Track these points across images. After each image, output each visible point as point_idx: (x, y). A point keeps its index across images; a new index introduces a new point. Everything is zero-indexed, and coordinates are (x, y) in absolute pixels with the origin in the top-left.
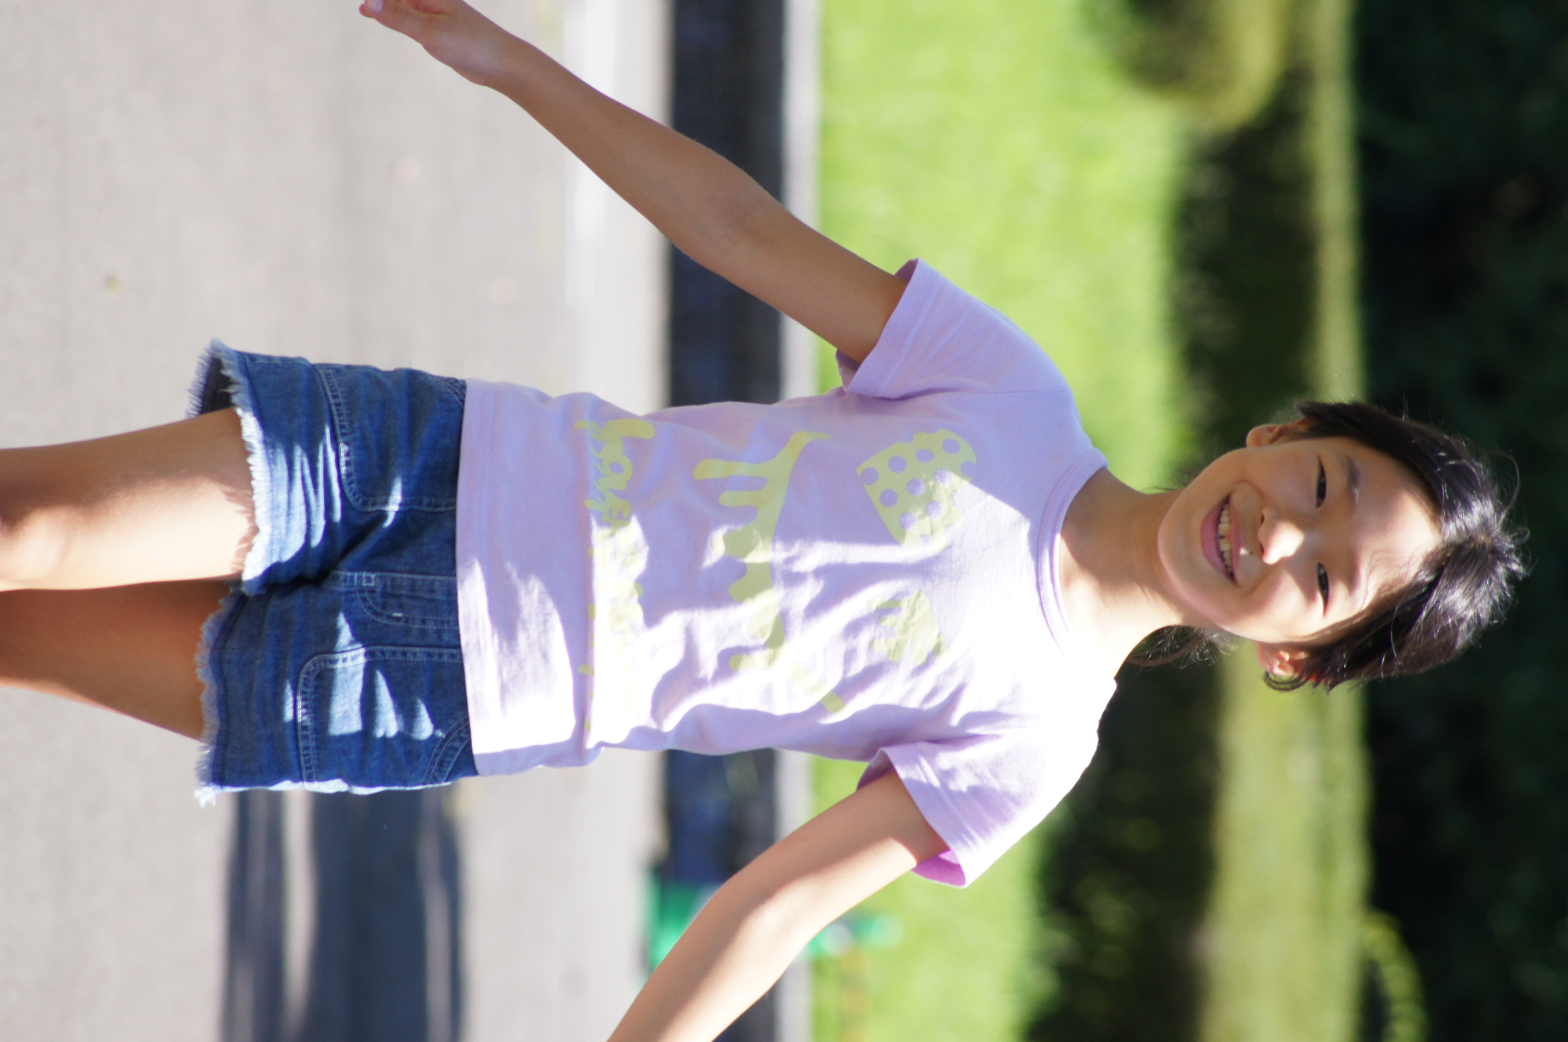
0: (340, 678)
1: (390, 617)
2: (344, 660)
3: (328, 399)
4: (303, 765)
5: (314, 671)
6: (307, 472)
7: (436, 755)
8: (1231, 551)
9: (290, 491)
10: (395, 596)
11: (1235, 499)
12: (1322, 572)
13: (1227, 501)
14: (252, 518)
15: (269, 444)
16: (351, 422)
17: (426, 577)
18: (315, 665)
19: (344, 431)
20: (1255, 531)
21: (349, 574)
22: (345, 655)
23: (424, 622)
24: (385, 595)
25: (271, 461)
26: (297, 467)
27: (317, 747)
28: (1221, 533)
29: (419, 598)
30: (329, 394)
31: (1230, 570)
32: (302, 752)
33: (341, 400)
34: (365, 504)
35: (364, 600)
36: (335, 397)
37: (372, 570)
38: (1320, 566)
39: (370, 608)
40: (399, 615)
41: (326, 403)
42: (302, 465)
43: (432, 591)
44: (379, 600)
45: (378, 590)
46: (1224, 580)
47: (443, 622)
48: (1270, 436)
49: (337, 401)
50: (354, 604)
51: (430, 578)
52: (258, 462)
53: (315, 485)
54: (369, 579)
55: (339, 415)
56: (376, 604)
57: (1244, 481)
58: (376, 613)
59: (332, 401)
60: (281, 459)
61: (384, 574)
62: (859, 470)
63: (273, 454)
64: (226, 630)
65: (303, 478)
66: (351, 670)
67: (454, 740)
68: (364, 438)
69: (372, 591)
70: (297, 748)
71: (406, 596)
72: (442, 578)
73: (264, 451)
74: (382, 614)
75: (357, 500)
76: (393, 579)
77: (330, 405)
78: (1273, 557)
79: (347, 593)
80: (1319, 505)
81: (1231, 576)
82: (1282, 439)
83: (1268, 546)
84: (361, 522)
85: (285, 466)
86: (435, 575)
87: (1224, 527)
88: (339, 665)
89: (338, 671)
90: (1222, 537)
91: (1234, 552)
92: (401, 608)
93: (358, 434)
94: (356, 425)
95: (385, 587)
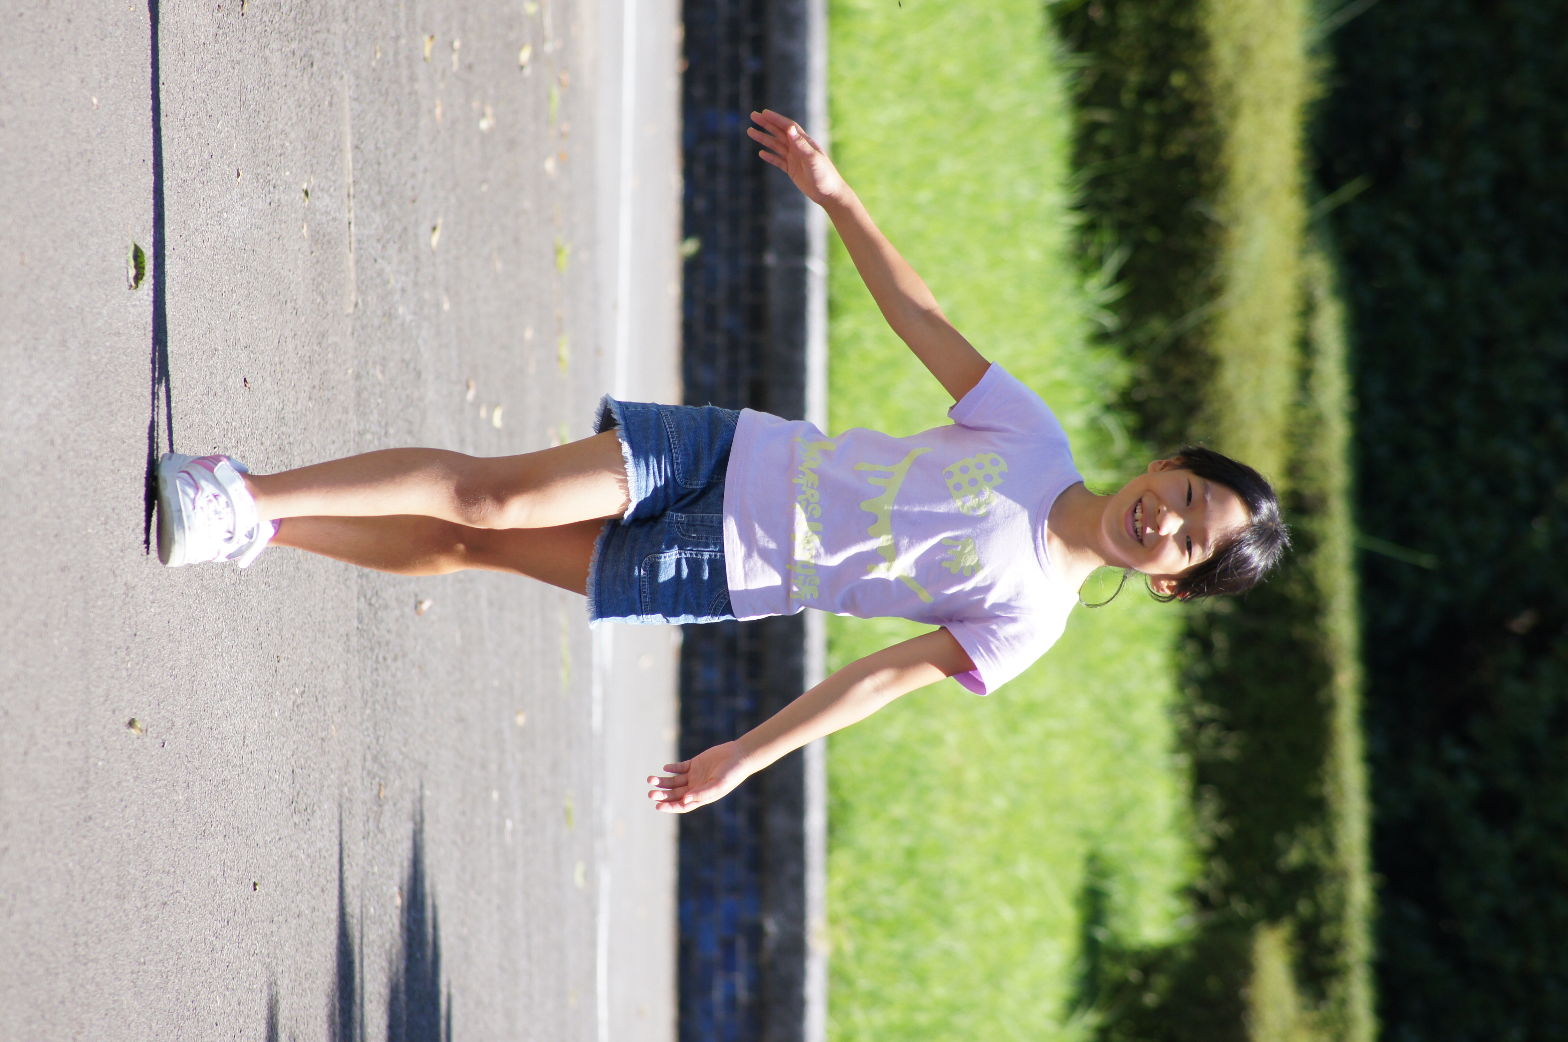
0: (663, 566)
1: (690, 537)
2: (665, 557)
3: (666, 430)
4: (644, 610)
5: (649, 563)
6: (656, 470)
7: (713, 605)
8: (1142, 528)
9: (647, 481)
10: (693, 525)
11: (1145, 500)
12: (1189, 540)
13: (1140, 501)
14: (628, 495)
15: (636, 455)
16: (679, 441)
17: (709, 515)
18: (649, 560)
19: (675, 446)
20: (1155, 517)
21: (671, 513)
22: (665, 554)
23: (707, 538)
24: (688, 525)
25: (637, 465)
26: (651, 467)
27: (651, 601)
28: (1136, 518)
29: (705, 525)
30: (667, 426)
31: (1140, 538)
32: (643, 604)
33: (673, 430)
34: (686, 483)
35: (678, 528)
36: (670, 428)
37: (684, 513)
38: (1188, 537)
39: (681, 532)
40: (695, 535)
41: (665, 431)
42: (653, 466)
43: (712, 522)
44: (685, 528)
45: (685, 522)
46: (1138, 544)
47: (717, 538)
48: (1161, 466)
49: (672, 430)
50: (672, 529)
51: (711, 515)
52: (630, 466)
53: (660, 477)
54: (681, 517)
55: (672, 438)
56: (684, 530)
57: (1149, 490)
58: (683, 535)
59: (668, 430)
60: (643, 463)
61: (689, 515)
62: (944, 472)
63: (638, 461)
64: (606, 544)
65: (654, 473)
66: (668, 562)
67: (721, 598)
68: (686, 449)
69: (682, 523)
70: (641, 601)
71: (699, 524)
72: (717, 515)
73: (633, 460)
74: (686, 535)
75: (682, 482)
76: (693, 517)
77: (667, 433)
78: (1163, 532)
79: (669, 523)
80: (1188, 505)
81: (1141, 541)
82: (1167, 468)
83: (1162, 526)
84: (682, 492)
85: (645, 468)
86: (714, 513)
87: (1139, 515)
88: (662, 560)
89: (662, 563)
90: (1136, 520)
91: (1144, 529)
92: (696, 531)
93: (683, 447)
94: (682, 442)
95: (689, 521)
